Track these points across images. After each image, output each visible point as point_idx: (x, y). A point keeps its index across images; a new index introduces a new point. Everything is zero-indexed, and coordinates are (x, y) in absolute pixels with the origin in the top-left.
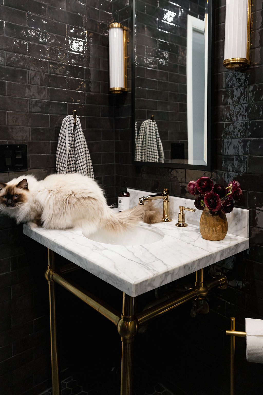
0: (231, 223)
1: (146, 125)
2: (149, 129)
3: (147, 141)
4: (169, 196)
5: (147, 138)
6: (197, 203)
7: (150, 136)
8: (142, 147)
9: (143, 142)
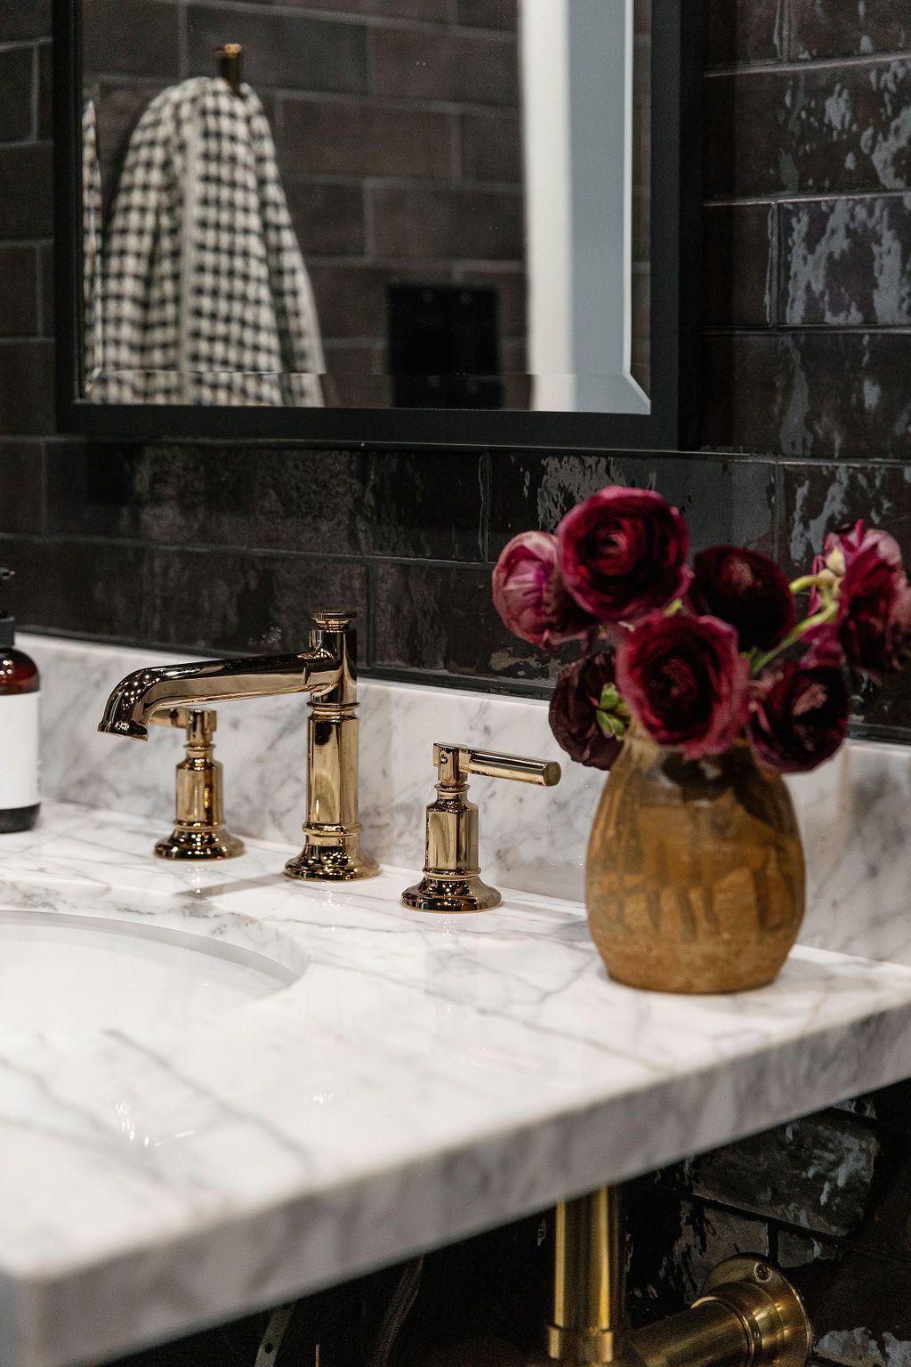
0: (837, 863)
1: (178, 122)
2: (206, 157)
3: (191, 256)
4: (354, 678)
5: (192, 233)
6: (567, 716)
7: (212, 214)
8: (145, 305)
9: (153, 259)
